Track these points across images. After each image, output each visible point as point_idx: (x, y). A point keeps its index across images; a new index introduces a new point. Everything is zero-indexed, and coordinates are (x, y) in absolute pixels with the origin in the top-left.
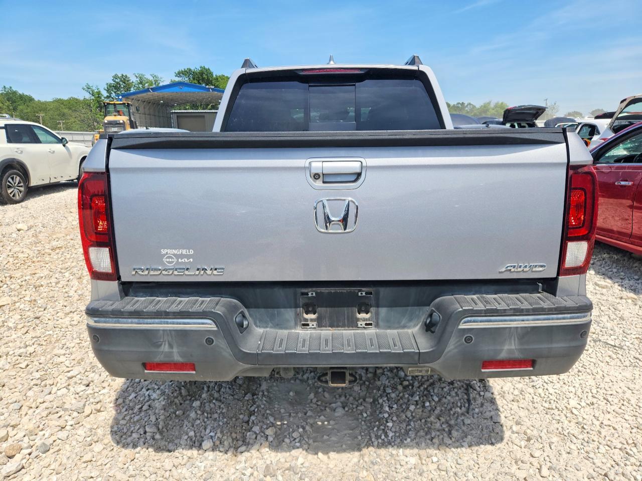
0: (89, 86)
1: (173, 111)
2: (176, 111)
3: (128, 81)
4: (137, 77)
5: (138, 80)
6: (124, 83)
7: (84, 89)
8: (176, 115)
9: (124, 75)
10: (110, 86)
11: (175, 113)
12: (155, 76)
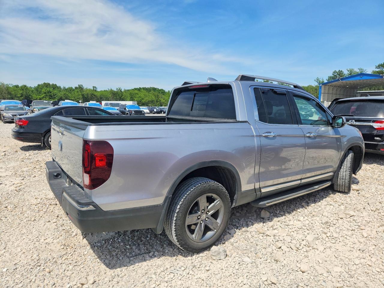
0: (318, 79)
1: (359, 92)
2: (361, 92)
3: (342, 74)
4: (348, 71)
5: (349, 72)
6: (339, 75)
7: (315, 81)
8: (360, 94)
9: (340, 70)
10: (330, 78)
11: (360, 92)
12: (361, 69)
